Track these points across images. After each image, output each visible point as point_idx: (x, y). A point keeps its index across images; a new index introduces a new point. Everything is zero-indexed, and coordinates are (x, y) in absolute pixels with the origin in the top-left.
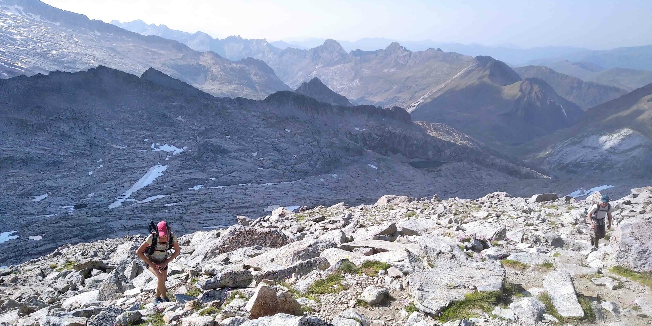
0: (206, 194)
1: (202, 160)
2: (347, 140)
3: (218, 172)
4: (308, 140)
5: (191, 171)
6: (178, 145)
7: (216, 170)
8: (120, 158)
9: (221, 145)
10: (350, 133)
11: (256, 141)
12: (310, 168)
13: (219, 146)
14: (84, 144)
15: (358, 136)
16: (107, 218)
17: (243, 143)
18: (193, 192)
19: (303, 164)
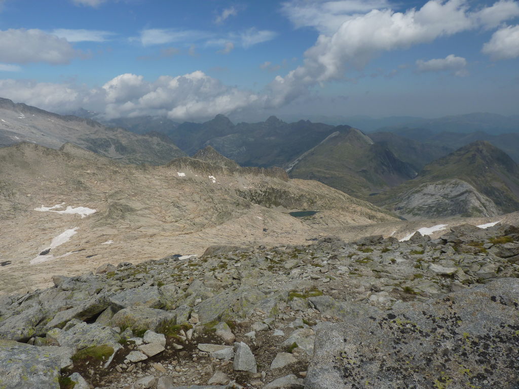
0: (116, 247)
1: (113, 218)
2: (236, 196)
3: (127, 228)
4: (204, 197)
5: (103, 228)
6: (91, 206)
7: (125, 227)
8: (41, 220)
9: (129, 205)
10: (239, 191)
11: (159, 200)
12: (207, 221)
13: (127, 206)
14: (8, 209)
15: (246, 192)
16: (29, 272)
17: (148, 202)
18: (105, 247)
19: (201, 218)
